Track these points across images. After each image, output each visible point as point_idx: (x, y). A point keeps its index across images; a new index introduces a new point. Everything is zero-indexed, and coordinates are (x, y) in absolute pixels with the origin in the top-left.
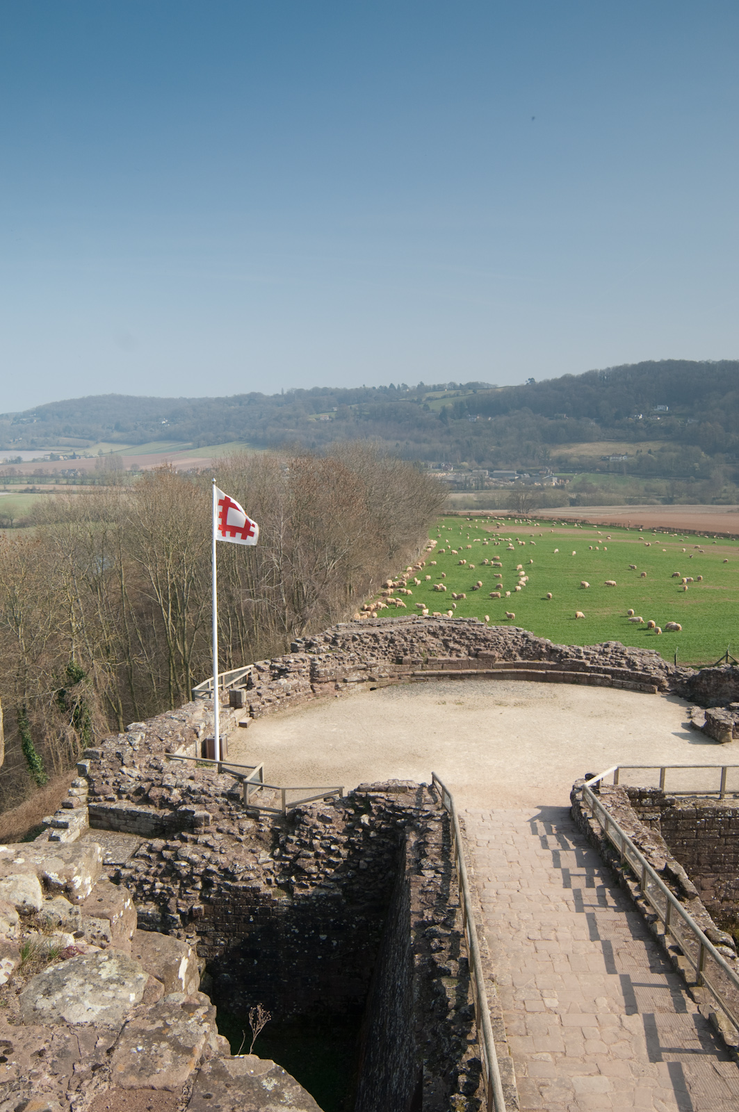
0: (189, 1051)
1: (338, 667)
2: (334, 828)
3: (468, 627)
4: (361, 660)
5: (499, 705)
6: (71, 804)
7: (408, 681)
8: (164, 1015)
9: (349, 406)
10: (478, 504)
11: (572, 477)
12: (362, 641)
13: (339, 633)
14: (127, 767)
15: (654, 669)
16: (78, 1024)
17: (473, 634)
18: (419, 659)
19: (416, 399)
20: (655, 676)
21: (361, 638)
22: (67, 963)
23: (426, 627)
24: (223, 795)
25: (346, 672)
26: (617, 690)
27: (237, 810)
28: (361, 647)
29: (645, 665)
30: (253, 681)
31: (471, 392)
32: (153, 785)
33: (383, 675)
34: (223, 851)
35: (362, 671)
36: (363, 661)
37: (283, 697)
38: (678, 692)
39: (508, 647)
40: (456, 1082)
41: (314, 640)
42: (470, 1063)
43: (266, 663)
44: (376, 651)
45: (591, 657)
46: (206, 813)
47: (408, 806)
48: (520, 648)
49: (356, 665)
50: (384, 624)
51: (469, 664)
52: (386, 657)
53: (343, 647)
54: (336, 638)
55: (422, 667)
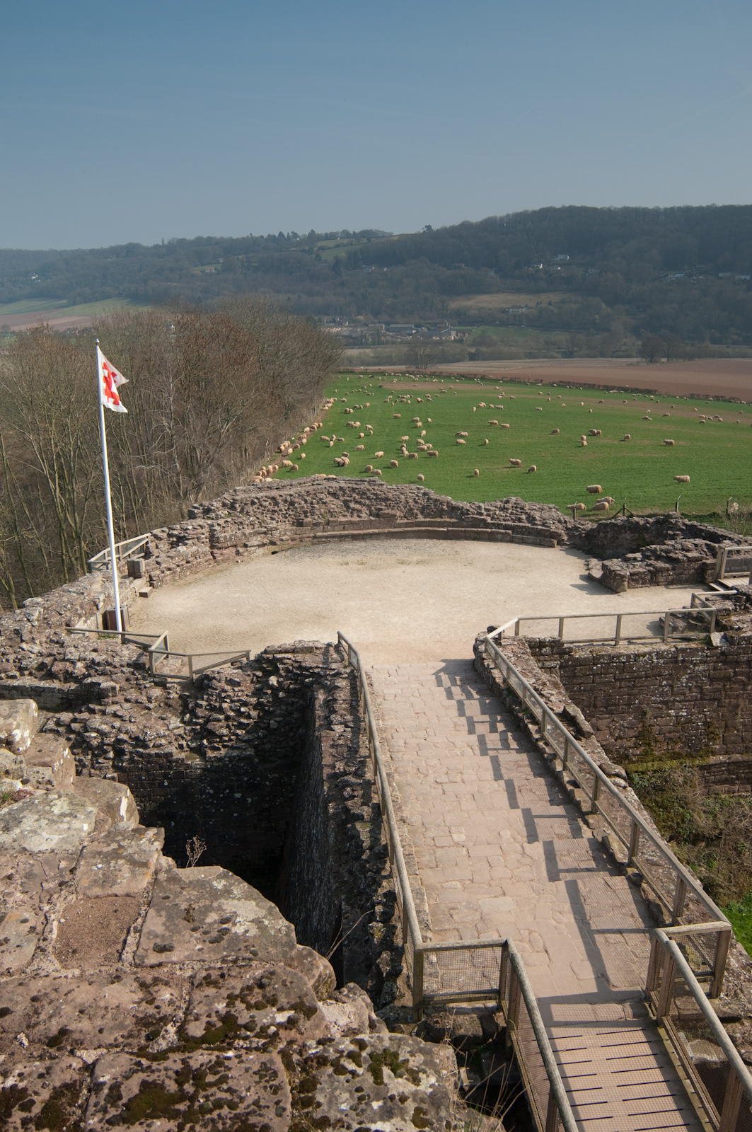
0: (145, 865)
1: (238, 532)
2: (243, 691)
4: (261, 524)
5: (402, 563)
7: (310, 543)
8: (117, 839)
9: (236, 258)
10: (375, 360)
11: (471, 330)
12: (261, 505)
13: (237, 498)
14: (27, 643)
15: (554, 523)
16: (40, 852)
17: (373, 494)
18: (320, 521)
19: (307, 248)
20: (553, 530)
21: (260, 502)
22: (20, 804)
23: (324, 488)
24: (129, 665)
25: (246, 537)
26: (517, 545)
27: (144, 679)
28: (260, 510)
29: (544, 520)
30: (151, 550)
31: (365, 240)
32: (55, 660)
33: (284, 538)
34: (133, 720)
35: (263, 535)
36: (263, 525)
37: (183, 565)
38: (577, 545)
39: (409, 506)
40: (374, 913)
41: (212, 506)
42: (385, 895)
43: (163, 531)
44: (277, 514)
45: (491, 513)
46: (113, 684)
47: (316, 665)
48: (420, 506)
49: (256, 529)
50: (283, 487)
51: (370, 524)
52: (287, 520)
53: (242, 511)
54: (234, 503)
55: (324, 528)
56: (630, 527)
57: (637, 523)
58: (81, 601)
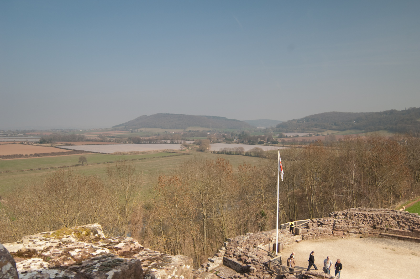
1: (346, 225)
3: (412, 218)
6: (218, 255)
7: (378, 236)
12: (359, 217)
13: (349, 212)
18: (384, 228)
21: (358, 215)
23: (390, 214)
24: (263, 263)
27: (266, 270)
28: (358, 219)
30: (309, 226)
32: (244, 255)
33: (366, 232)
35: (357, 229)
36: (358, 225)
37: (318, 234)
43: (317, 220)
44: (365, 221)
46: (255, 268)
49: (354, 226)
50: (371, 211)
51: (408, 234)
52: (369, 225)
53: (350, 218)
54: (347, 214)
55: (385, 231)
58: (265, 237)
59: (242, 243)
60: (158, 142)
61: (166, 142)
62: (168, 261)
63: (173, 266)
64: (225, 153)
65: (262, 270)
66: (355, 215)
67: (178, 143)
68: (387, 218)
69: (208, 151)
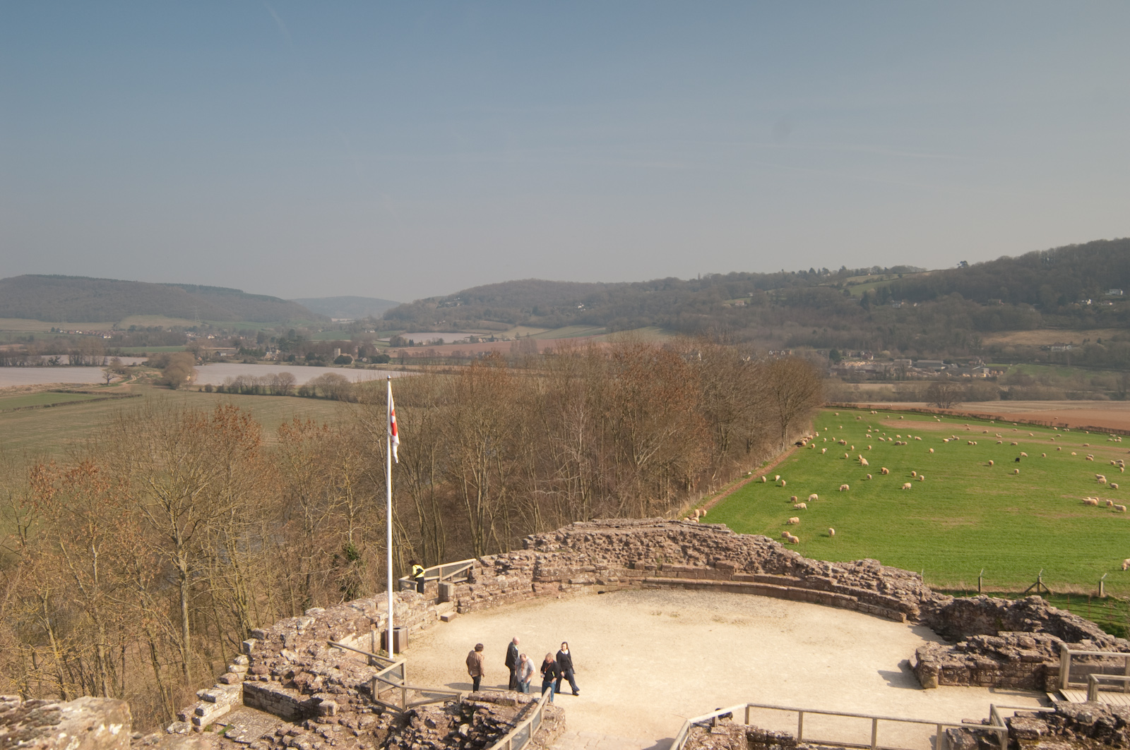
1: (564, 567)
2: (436, 734)
3: (713, 535)
4: (590, 561)
5: (716, 621)
6: (227, 680)
7: (640, 587)
9: (766, 292)
10: (897, 396)
11: (1006, 368)
12: (594, 543)
13: (571, 533)
14: (288, 650)
15: (907, 594)
17: (714, 542)
18: (653, 565)
19: (836, 284)
20: (904, 603)
21: (594, 539)
23: (665, 531)
24: (356, 687)
25: (572, 573)
26: (861, 615)
27: (365, 703)
28: (593, 548)
29: (896, 589)
30: (473, 575)
31: (896, 276)
32: (303, 670)
33: (612, 579)
34: (334, 743)
35: (591, 573)
36: (593, 563)
37: (496, 594)
38: (929, 623)
39: (751, 559)
41: (544, 538)
43: (492, 558)
44: (609, 553)
45: (839, 575)
46: (334, 704)
47: (504, 720)
48: (763, 560)
49: (585, 567)
50: (623, 526)
51: (705, 574)
52: (619, 560)
53: (573, 547)
54: (567, 538)
55: (656, 573)
56: (986, 608)
57: (994, 604)
58: (357, 617)
59: (294, 640)
60: (30, 363)
61: (56, 361)
62: (49, 721)
63: (63, 735)
64: (240, 391)
65: (353, 705)
66: (586, 540)
67: (94, 365)
68: (659, 540)
69: (190, 386)
